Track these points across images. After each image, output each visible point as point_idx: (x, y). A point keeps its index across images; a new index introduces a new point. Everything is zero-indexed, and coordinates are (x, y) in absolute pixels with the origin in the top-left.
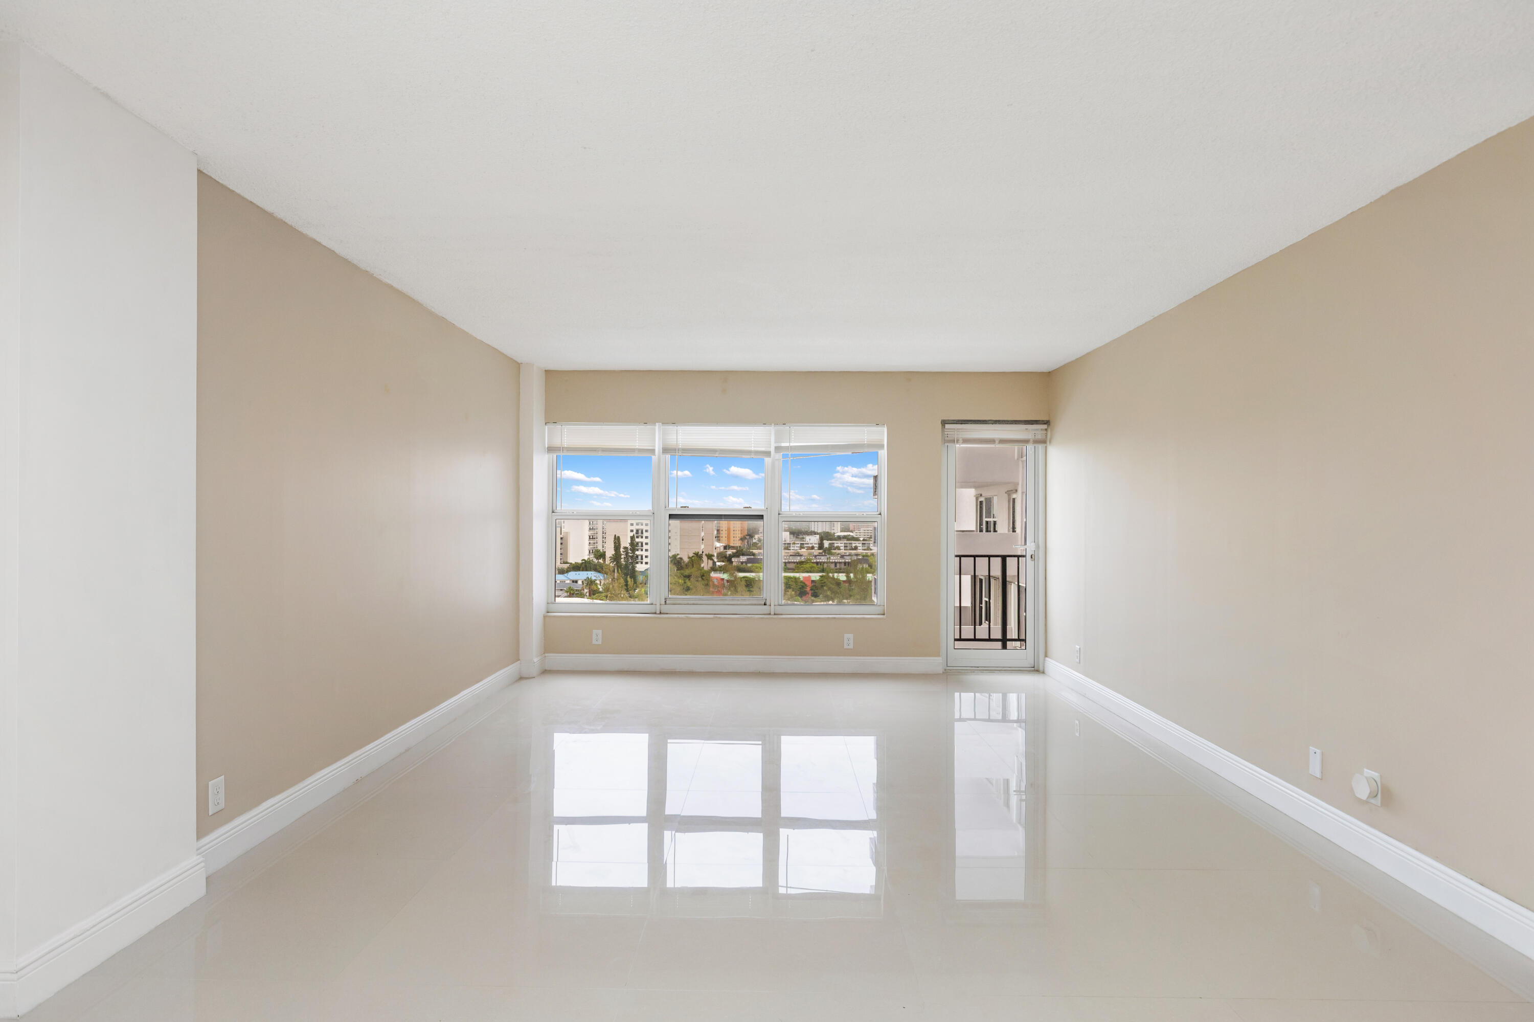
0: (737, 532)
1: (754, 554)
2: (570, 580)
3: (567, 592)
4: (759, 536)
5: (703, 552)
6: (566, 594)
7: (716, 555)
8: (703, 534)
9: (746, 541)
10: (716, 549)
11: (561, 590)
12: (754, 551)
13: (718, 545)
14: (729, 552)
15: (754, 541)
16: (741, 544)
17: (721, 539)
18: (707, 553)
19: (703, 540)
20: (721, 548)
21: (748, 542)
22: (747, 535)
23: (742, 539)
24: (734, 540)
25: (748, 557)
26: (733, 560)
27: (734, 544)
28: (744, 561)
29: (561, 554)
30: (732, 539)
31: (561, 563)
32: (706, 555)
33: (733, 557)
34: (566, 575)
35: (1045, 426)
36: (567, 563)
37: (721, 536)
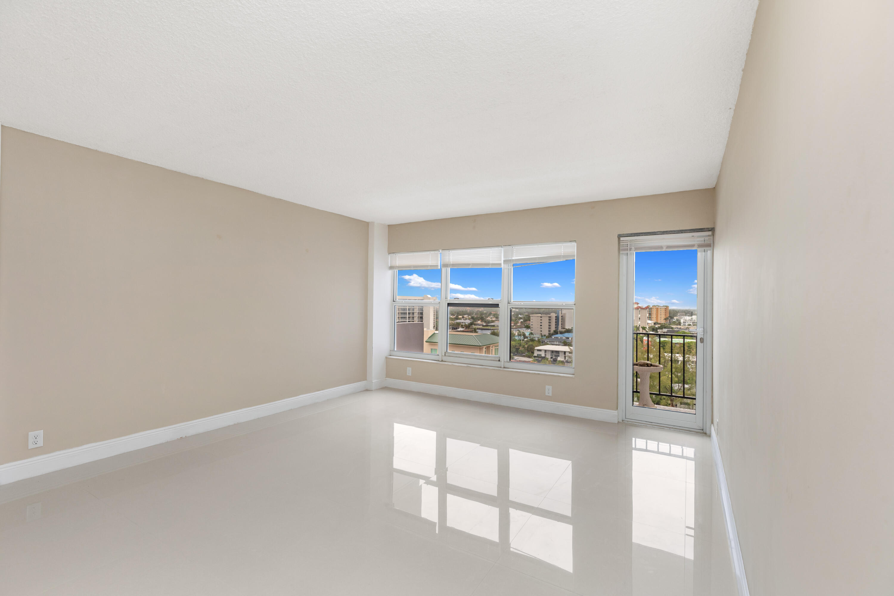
0: (663, 315)
1: (672, 328)
2: (565, 337)
3: (563, 343)
4: (677, 317)
5: (640, 326)
6: (563, 344)
7: (648, 327)
8: (640, 316)
9: (668, 320)
10: (648, 324)
11: (561, 342)
12: (672, 326)
13: (649, 322)
14: (657, 326)
15: (674, 320)
16: (665, 322)
17: (652, 319)
18: (642, 326)
19: (640, 319)
20: (652, 324)
21: (670, 321)
22: (669, 317)
23: (666, 319)
24: (660, 320)
25: (668, 329)
26: (658, 331)
27: (660, 322)
28: (665, 331)
29: (562, 324)
30: (659, 319)
31: (561, 329)
32: (642, 327)
33: (659, 329)
34: (563, 334)
35: (710, 233)
36: (564, 329)
37: (652, 317)
